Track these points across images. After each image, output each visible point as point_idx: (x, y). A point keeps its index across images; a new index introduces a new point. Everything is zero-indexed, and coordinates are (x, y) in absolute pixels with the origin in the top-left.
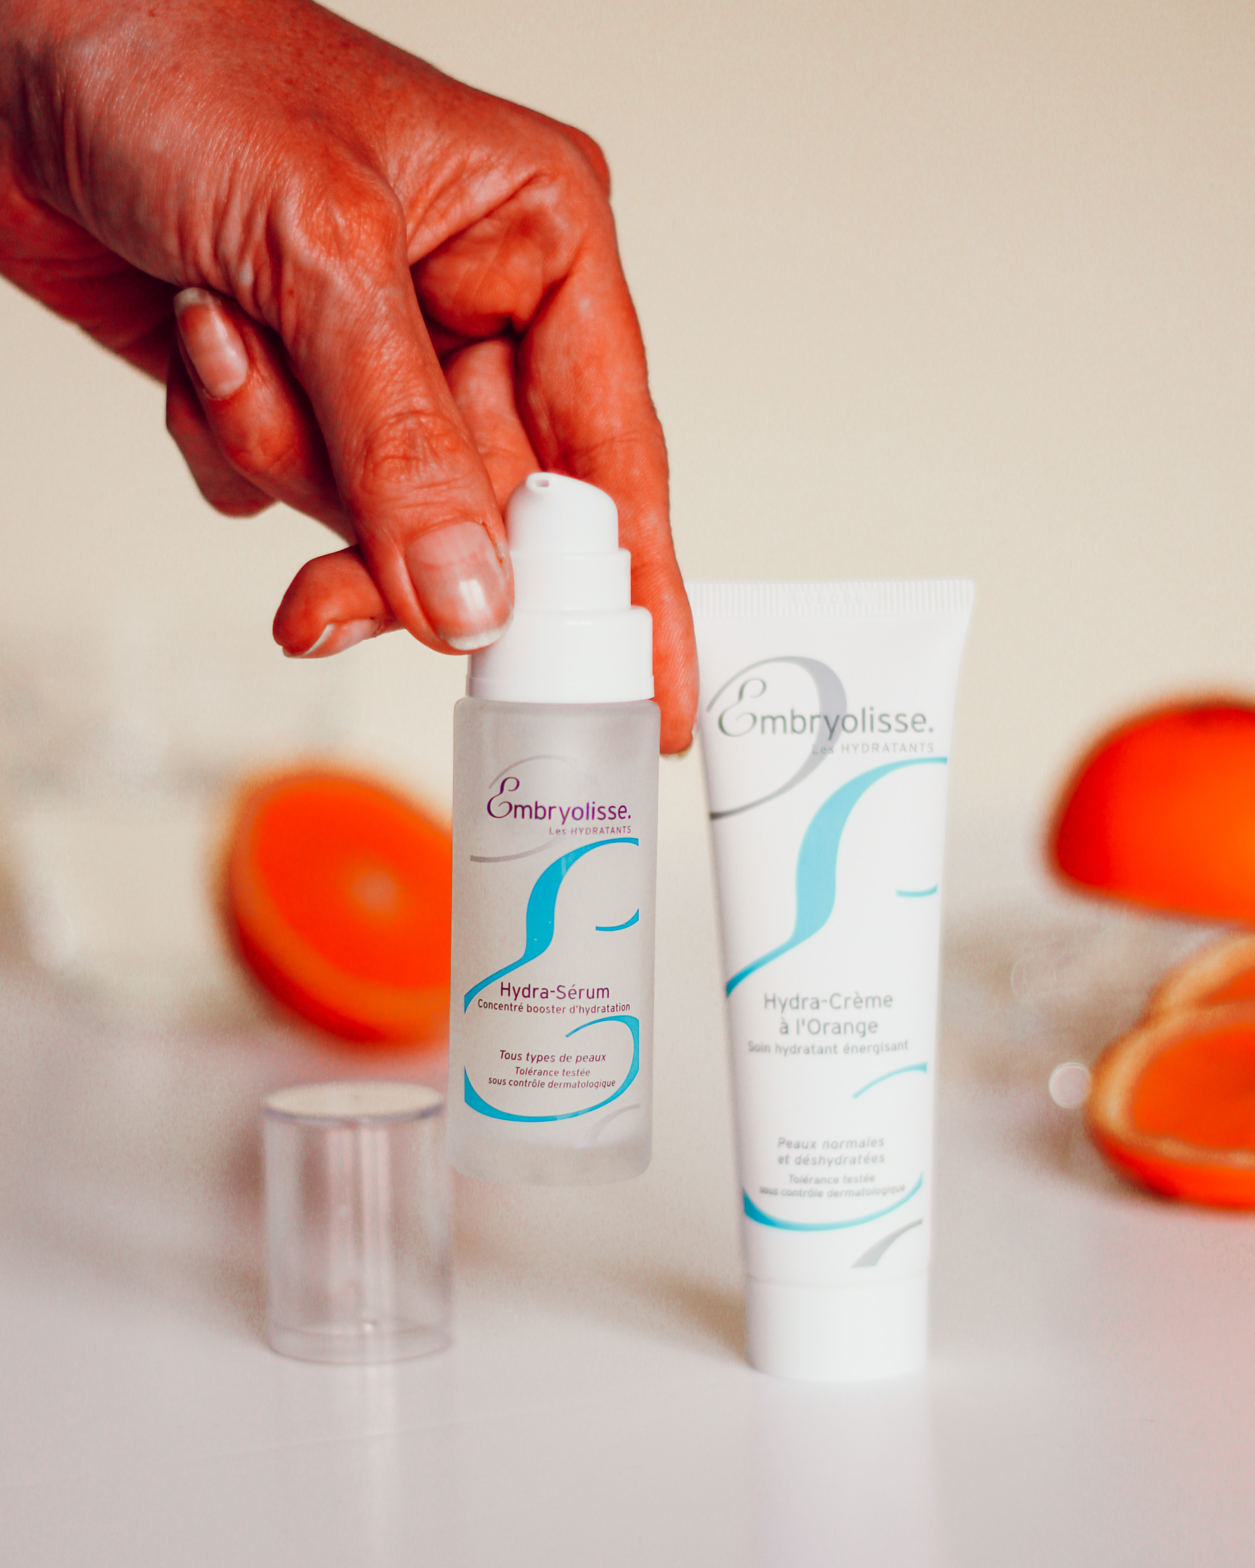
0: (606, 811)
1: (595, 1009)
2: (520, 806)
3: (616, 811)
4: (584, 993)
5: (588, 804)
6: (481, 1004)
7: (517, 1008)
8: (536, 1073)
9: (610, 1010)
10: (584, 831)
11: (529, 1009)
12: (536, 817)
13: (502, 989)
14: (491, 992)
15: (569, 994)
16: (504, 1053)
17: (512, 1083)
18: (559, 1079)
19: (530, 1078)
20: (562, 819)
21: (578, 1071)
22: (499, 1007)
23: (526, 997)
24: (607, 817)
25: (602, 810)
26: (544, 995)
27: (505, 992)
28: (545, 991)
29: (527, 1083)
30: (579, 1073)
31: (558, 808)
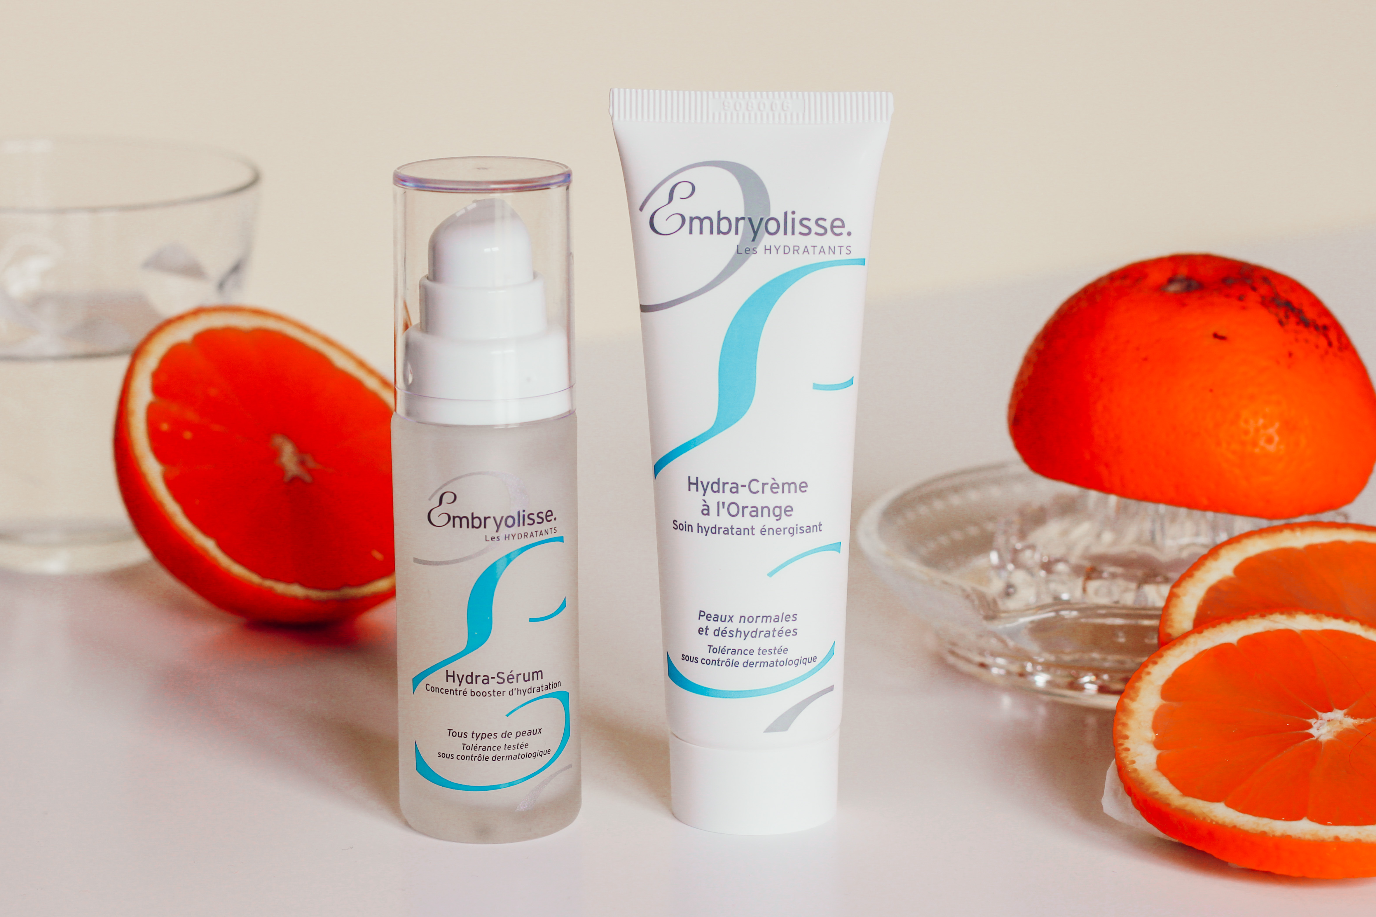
0: (534, 517)
1: (531, 690)
2: (458, 517)
3: (543, 516)
4: (521, 677)
5: (519, 513)
6: (429, 687)
7: (461, 693)
8: (481, 748)
9: (543, 689)
10: (516, 537)
11: (473, 694)
12: (473, 527)
13: (448, 676)
14: (437, 679)
15: (508, 679)
16: (452, 732)
17: (459, 757)
18: (502, 753)
19: (476, 753)
20: (496, 528)
21: (518, 745)
22: (445, 691)
23: (469, 683)
24: (536, 522)
25: (531, 516)
26: (486, 681)
27: (450, 679)
28: (486, 678)
29: (473, 758)
30: (519, 746)
31: (492, 518)
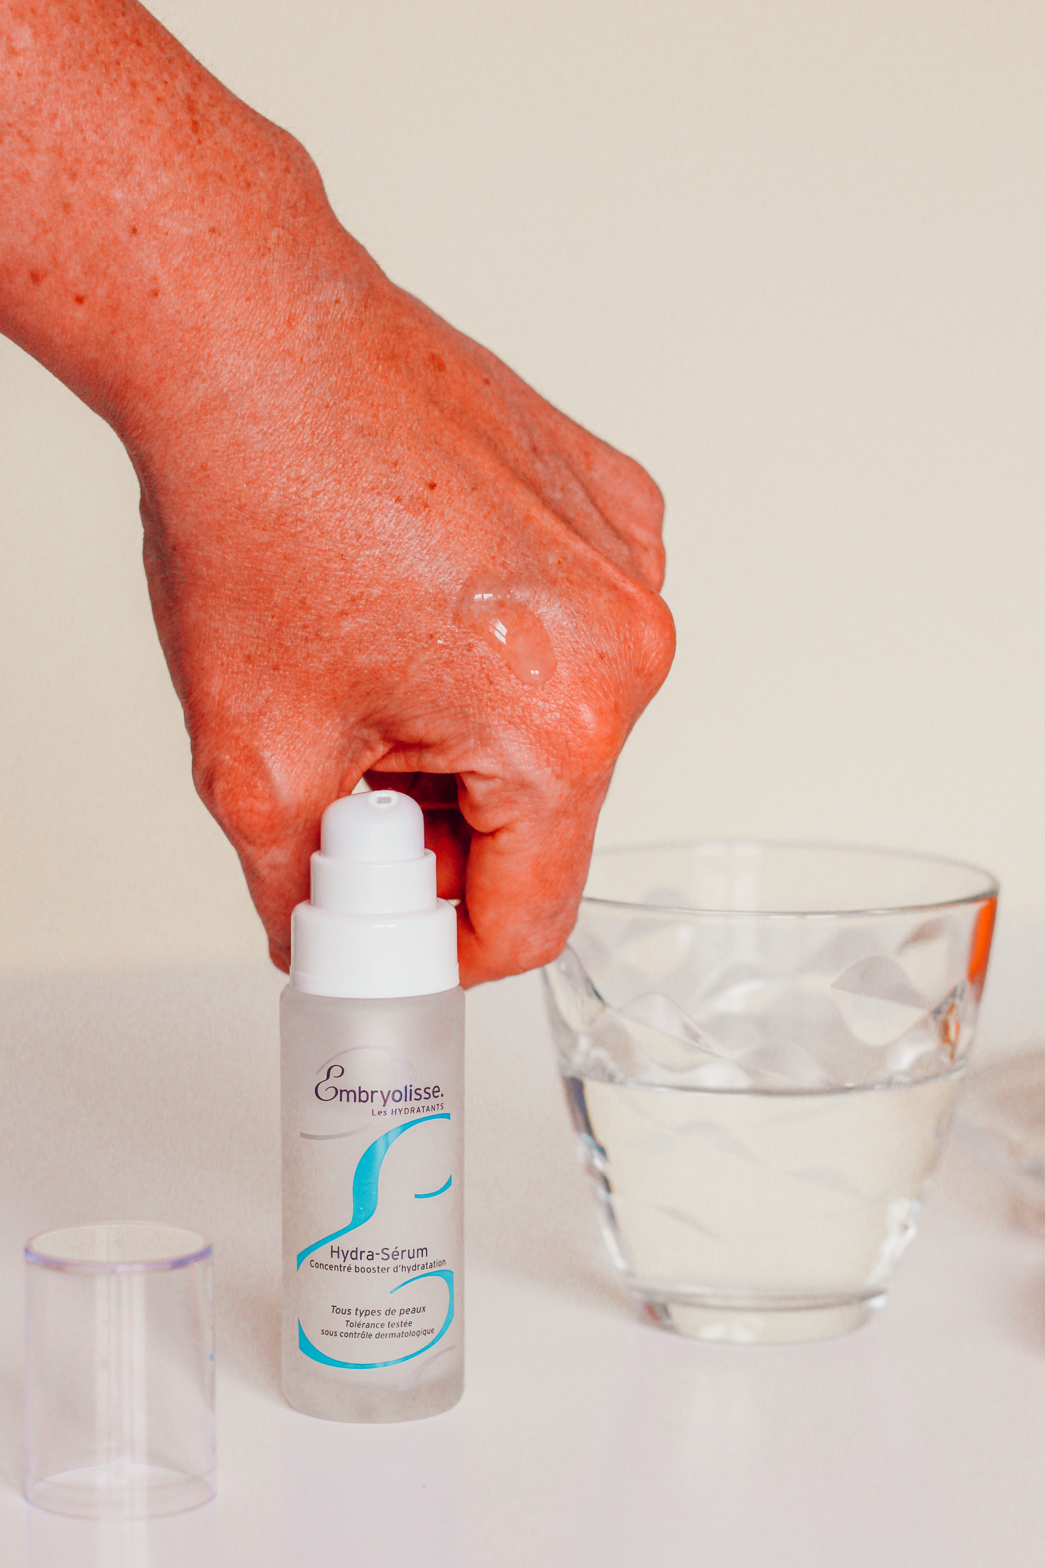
0: (421, 1092)
1: (415, 1267)
2: (345, 1090)
3: (430, 1091)
4: (406, 1254)
5: (406, 1087)
6: (313, 1263)
7: (346, 1269)
8: (364, 1325)
9: (428, 1267)
10: (403, 1111)
11: (357, 1270)
12: (360, 1101)
13: (332, 1252)
14: (322, 1255)
15: (393, 1255)
16: (335, 1308)
17: (342, 1334)
18: (386, 1330)
19: (360, 1330)
20: (383, 1102)
21: (402, 1322)
22: (330, 1267)
23: (354, 1259)
24: (423, 1097)
25: (418, 1091)
26: (370, 1257)
27: (335, 1255)
28: (371, 1254)
29: (357, 1335)
30: (403, 1324)
31: (379, 1092)
